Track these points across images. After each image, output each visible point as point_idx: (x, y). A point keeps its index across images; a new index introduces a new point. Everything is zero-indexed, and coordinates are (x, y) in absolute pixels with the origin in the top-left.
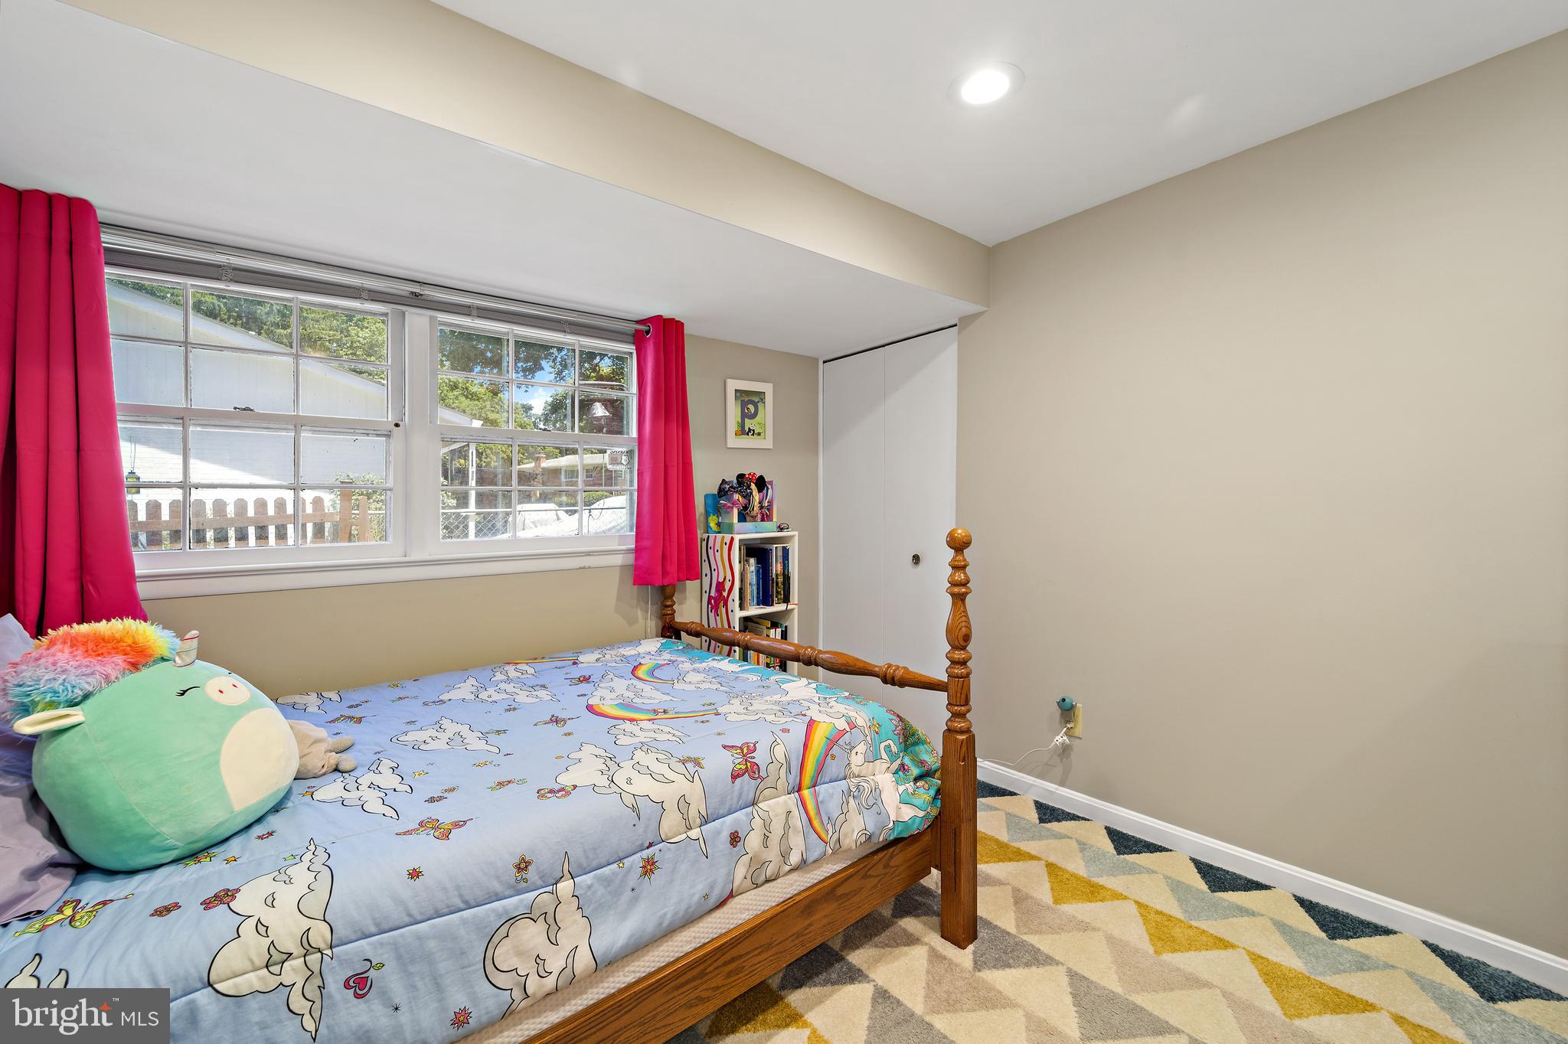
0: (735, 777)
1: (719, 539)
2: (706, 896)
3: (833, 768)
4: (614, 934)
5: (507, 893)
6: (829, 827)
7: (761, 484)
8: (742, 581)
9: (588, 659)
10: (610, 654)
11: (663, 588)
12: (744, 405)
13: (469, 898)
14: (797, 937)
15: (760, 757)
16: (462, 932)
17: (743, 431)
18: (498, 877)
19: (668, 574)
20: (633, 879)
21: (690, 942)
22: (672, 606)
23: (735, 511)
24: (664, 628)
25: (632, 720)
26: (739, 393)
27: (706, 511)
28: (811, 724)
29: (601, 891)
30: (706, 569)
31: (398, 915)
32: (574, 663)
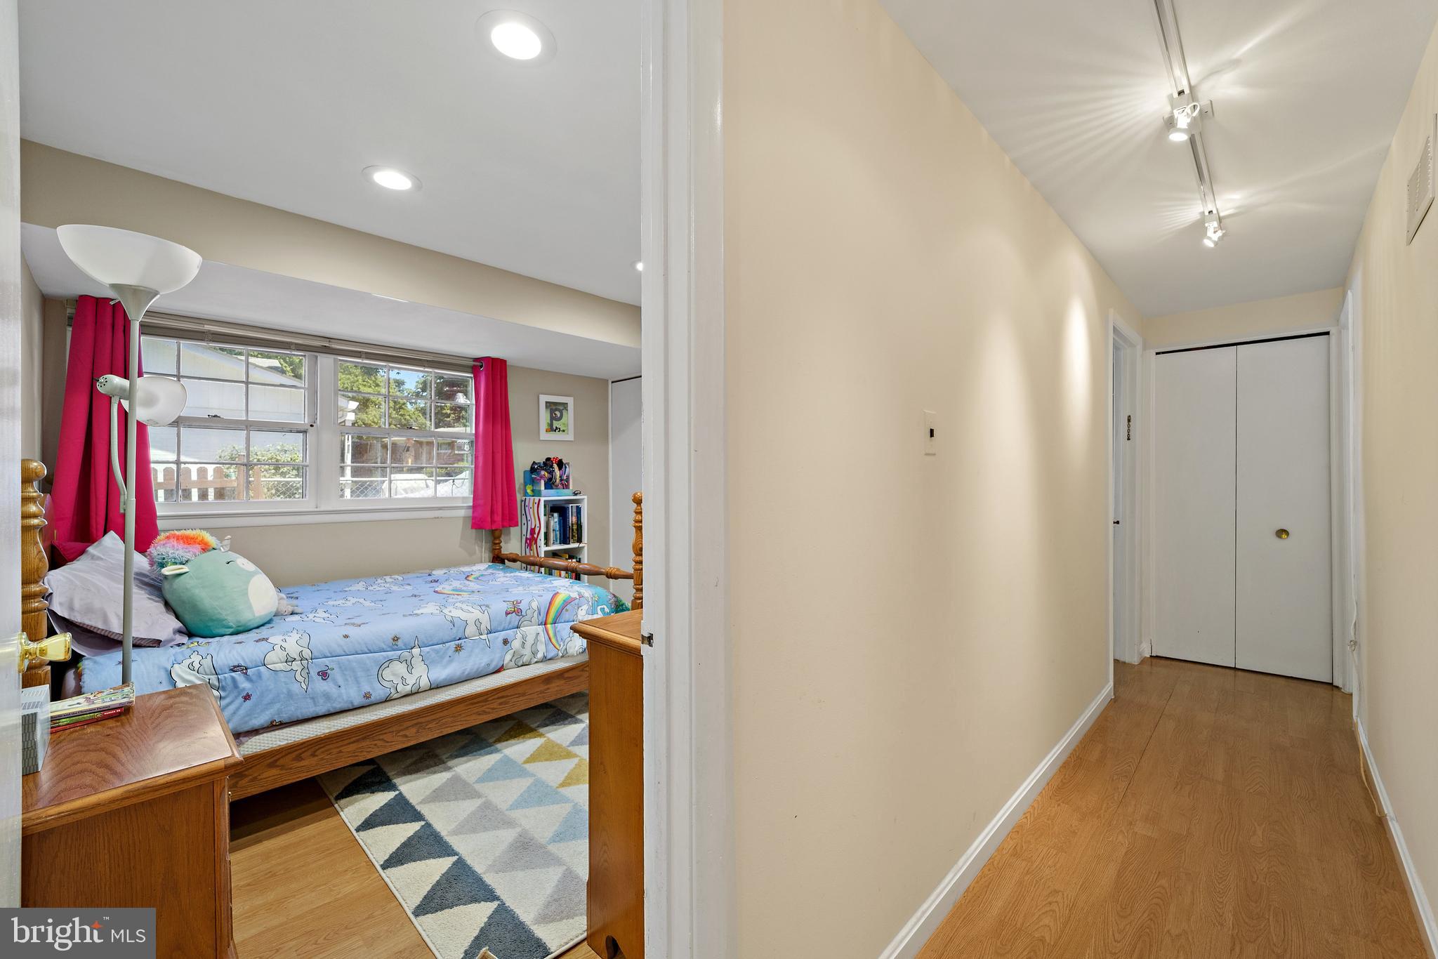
0: (507, 613)
1: (531, 500)
2: (488, 665)
3: (566, 616)
4: (441, 674)
5: (388, 649)
6: (562, 643)
7: (561, 464)
8: (547, 528)
9: (438, 573)
10: (453, 571)
11: (493, 532)
12: (552, 412)
13: (371, 648)
14: (541, 693)
15: (523, 606)
16: (368, 662)
17: (551, 429)
18: (384, 642)
19: (495, 522)
20: (450, 652)
21: (480, 687)
22: (499, 543)
23: (543, 482)
24: (494, 558)
25: (458, 595)
26: (548, 404)
27: (525, 482)
28: (556, 594)
29: (433, 655)
30: (524, 521)
31: (339, 651)
32: (429, 575)
